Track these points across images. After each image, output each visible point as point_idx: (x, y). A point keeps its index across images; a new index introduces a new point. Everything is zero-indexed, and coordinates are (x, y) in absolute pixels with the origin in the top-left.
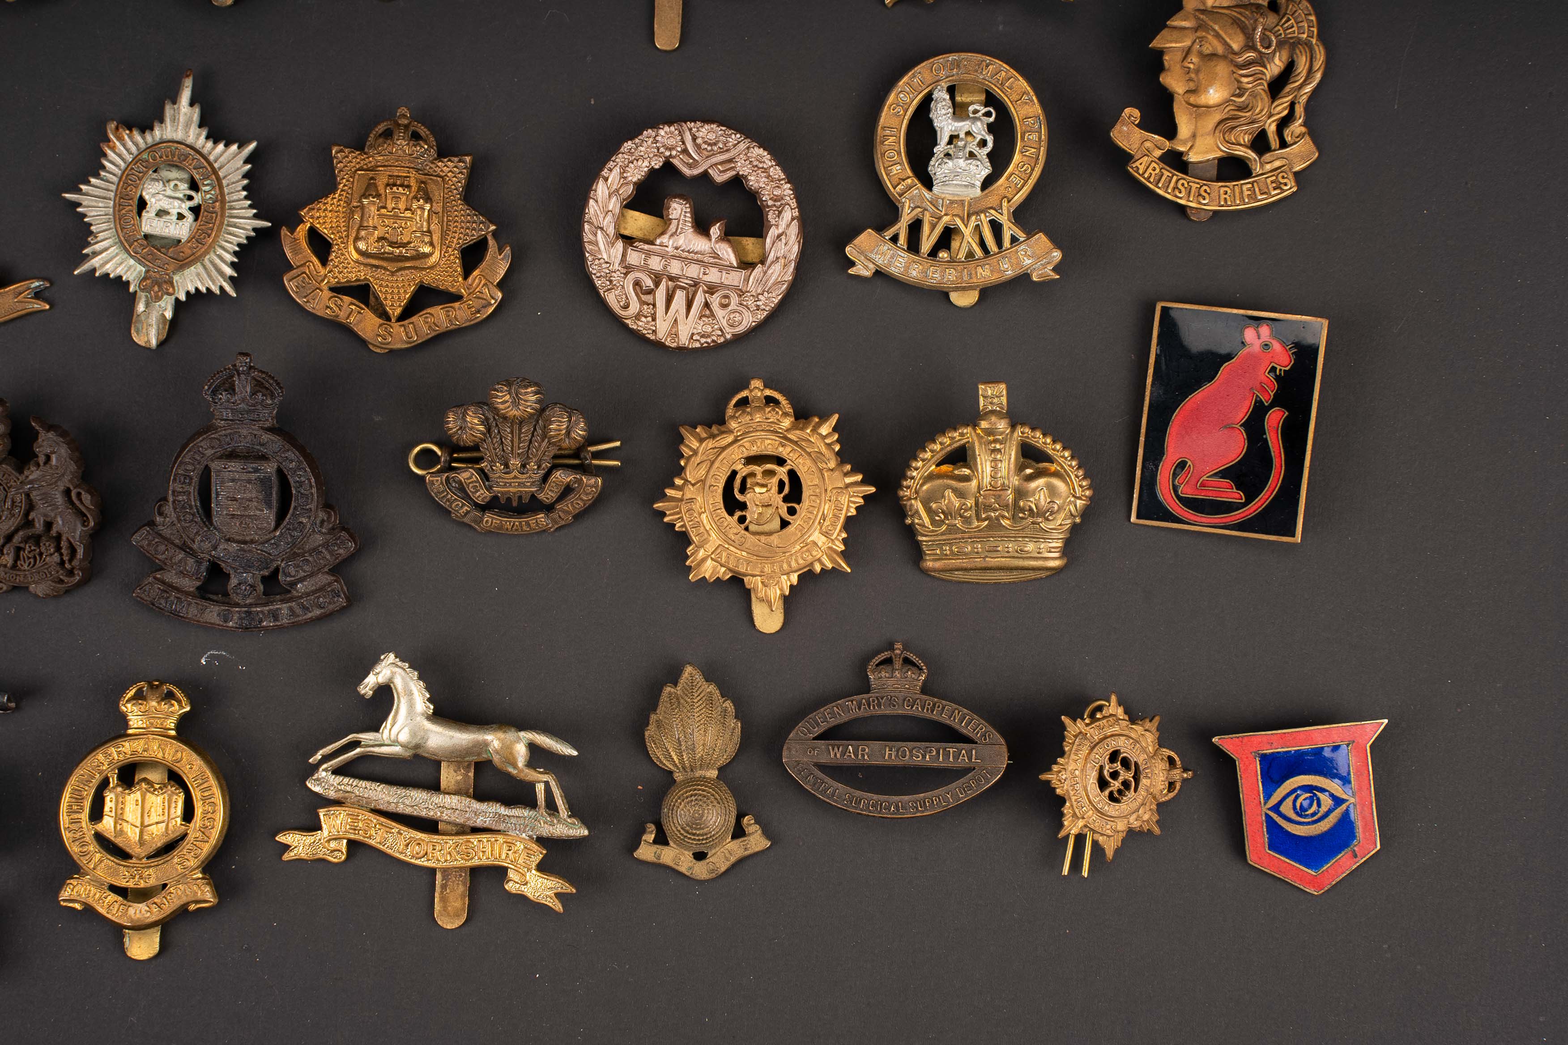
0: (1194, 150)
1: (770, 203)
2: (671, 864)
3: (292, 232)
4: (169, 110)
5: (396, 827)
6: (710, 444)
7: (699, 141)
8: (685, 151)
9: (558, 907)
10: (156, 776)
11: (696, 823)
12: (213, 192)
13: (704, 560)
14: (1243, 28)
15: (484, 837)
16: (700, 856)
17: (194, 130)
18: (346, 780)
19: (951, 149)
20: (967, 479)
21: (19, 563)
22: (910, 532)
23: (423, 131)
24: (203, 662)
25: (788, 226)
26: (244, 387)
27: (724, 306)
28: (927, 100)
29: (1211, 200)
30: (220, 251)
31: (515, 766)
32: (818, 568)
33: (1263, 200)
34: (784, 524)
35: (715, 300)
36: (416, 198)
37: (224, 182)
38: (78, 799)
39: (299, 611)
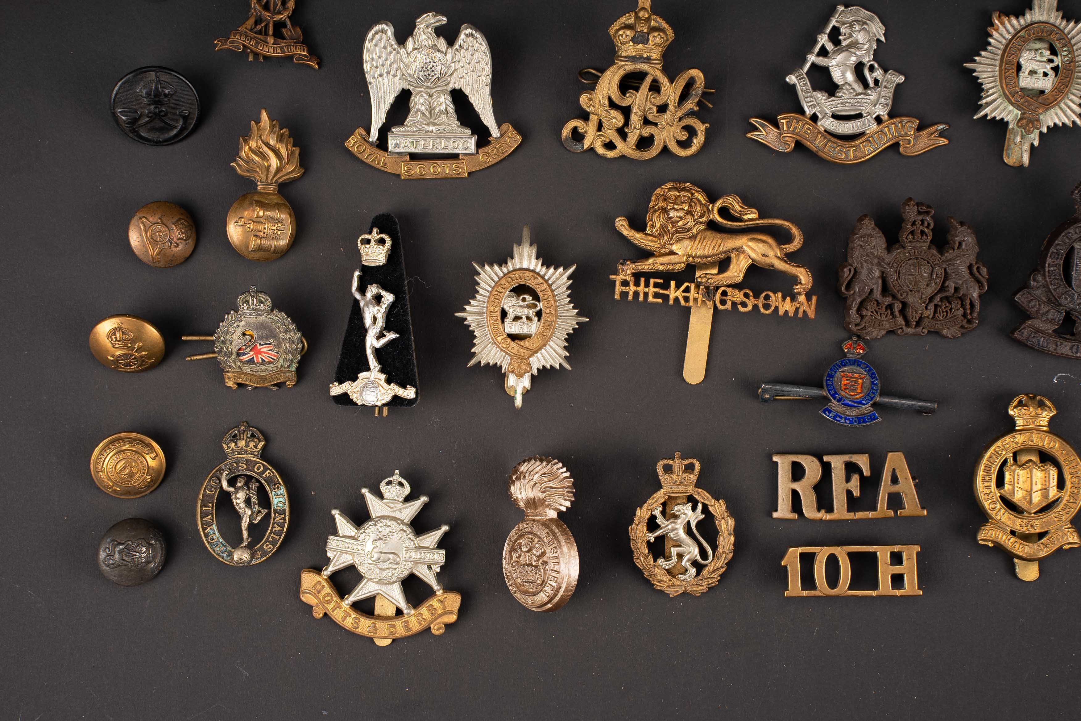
4: (1035, 1)
10: (1036, 457)
12: (1070, 56)
21: (936, 315)
24: (1055, 381)
30: (1072, 97)
37: (1074, 49)
38: (988, 472)
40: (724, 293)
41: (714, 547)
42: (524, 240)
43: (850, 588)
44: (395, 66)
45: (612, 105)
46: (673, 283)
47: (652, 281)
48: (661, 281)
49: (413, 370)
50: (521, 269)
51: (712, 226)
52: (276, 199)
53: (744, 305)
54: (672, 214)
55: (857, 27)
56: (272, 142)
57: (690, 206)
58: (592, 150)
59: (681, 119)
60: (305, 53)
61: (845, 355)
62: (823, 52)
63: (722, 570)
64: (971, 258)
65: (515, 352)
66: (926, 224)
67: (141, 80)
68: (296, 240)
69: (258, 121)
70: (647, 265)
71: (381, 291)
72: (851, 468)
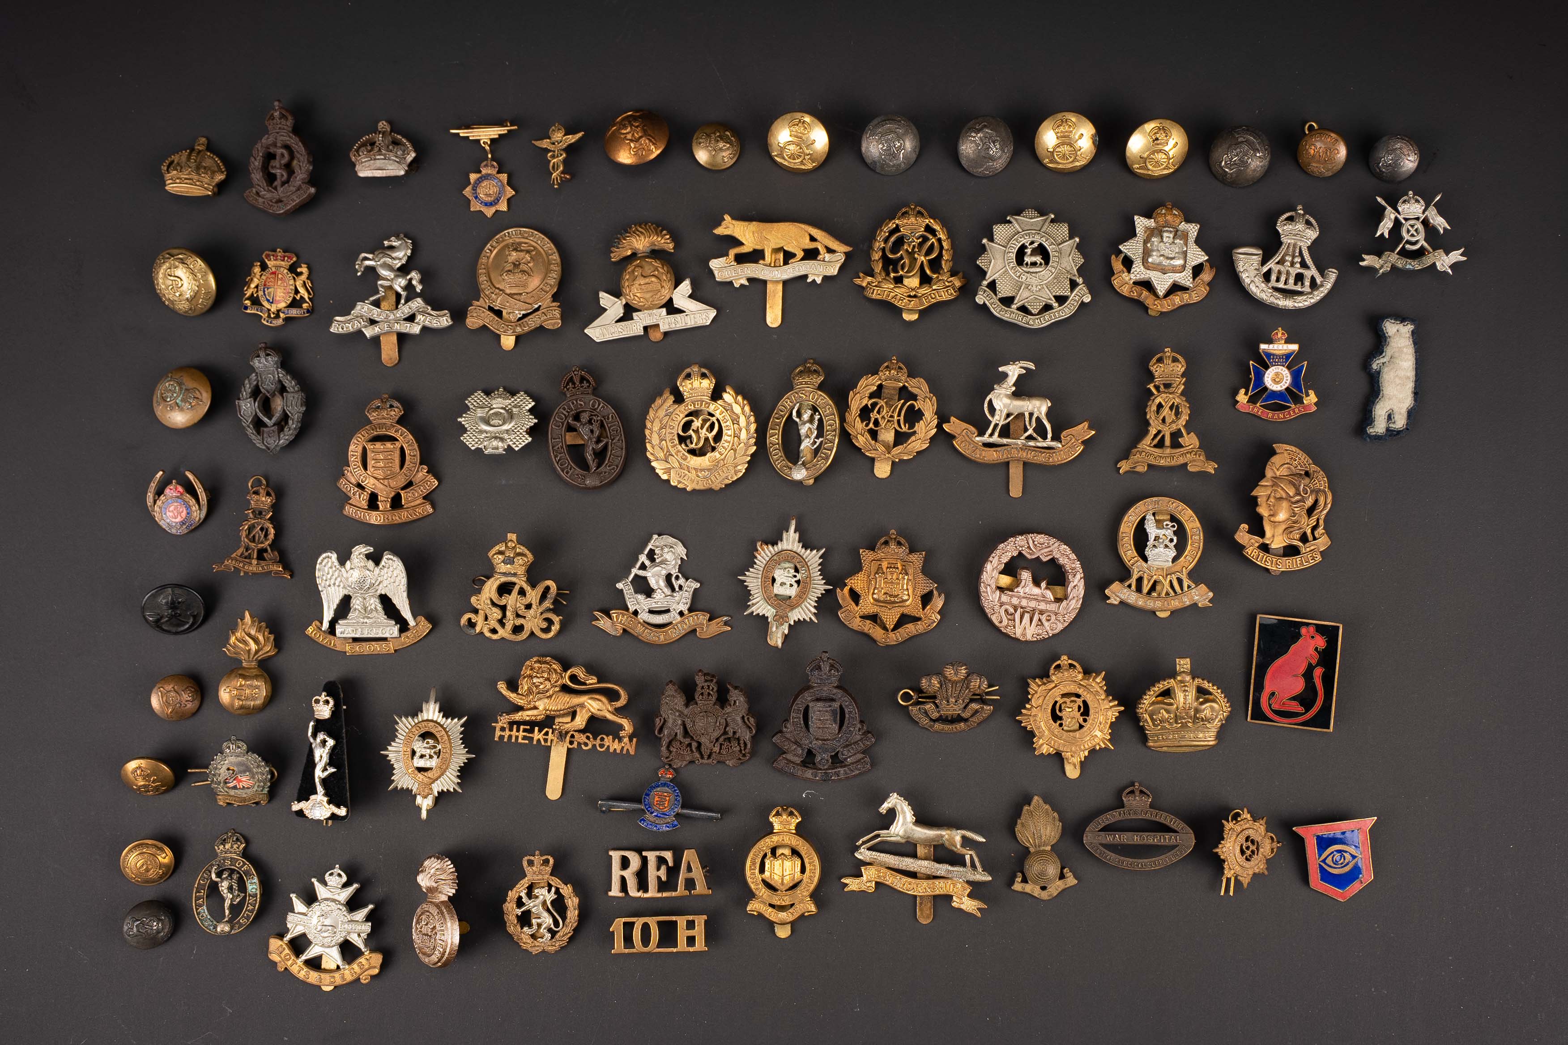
0: (1274, 543)
1: (1070, 571)
2: (1030, 892)
3: (842, 591)
4: (785, 535)
5: (899, 876)
6: (1043, 688)
7: (1036, 543)
8: (1029, 547)
9: (979, 915)
10: (787, 852)
11: (1042, 874)
12: (805, 573)
13: (1042, 745)
14: (1294, 485)
15: (942, 881)
16: (1043, 888)
17: (796, 543)
18: (874, 853)
19: (1156, 543)
20: (1171, 704)
21: (721, 751)
22: (1142, 730)
23: (903, 541)
24: (804, 796)
25: (1079, 581)
26: (826, 668)
27: (1048, 620)
28: (1144, 519)
29: (1283, 566)
30: (809, 601)
31: (956, 847)
32: (1098, 748)
33: (1306, 565)
34: (1081, 727)
35: (1043, 618)
36: (900, 573)
37: (810, 568)
38: (754, 863)
39: (848, 772)
40: (572, 736)
41: (564, 919)
42: (431, 699)
43: (658, 947)
44: (339, 579)
45: (494, 604)
46: (536, 729)
47: (522, 727)
48: (528, 727)
49: (346, 794)
50: (427, 720)
51: (565, 689)
52: (255, 672)
53: (586, 744)
54: (535, 680)
55: (666, 550)
56: (253, 632)
57: (549, 674)
58: (482, 633)
59: (542, 613)
60: (281, 569)
61: (659, 779)
62: (643, 567)
63: (570, 935)
64: (743, 711)
65: (420, 780)
66: (711, 688)
67: (162, 594)
68: (271, 700)
69: (242, 619)
70: (518, 716)
71: (326, 737)
72: (661, 861)
